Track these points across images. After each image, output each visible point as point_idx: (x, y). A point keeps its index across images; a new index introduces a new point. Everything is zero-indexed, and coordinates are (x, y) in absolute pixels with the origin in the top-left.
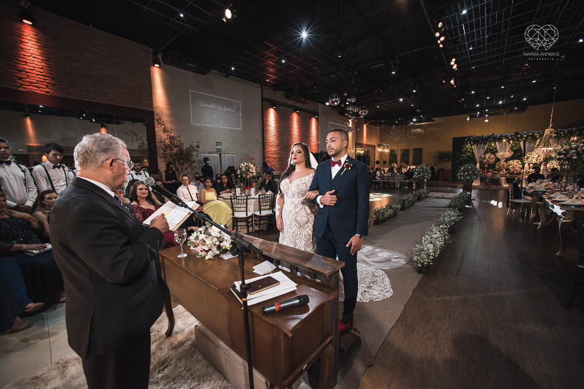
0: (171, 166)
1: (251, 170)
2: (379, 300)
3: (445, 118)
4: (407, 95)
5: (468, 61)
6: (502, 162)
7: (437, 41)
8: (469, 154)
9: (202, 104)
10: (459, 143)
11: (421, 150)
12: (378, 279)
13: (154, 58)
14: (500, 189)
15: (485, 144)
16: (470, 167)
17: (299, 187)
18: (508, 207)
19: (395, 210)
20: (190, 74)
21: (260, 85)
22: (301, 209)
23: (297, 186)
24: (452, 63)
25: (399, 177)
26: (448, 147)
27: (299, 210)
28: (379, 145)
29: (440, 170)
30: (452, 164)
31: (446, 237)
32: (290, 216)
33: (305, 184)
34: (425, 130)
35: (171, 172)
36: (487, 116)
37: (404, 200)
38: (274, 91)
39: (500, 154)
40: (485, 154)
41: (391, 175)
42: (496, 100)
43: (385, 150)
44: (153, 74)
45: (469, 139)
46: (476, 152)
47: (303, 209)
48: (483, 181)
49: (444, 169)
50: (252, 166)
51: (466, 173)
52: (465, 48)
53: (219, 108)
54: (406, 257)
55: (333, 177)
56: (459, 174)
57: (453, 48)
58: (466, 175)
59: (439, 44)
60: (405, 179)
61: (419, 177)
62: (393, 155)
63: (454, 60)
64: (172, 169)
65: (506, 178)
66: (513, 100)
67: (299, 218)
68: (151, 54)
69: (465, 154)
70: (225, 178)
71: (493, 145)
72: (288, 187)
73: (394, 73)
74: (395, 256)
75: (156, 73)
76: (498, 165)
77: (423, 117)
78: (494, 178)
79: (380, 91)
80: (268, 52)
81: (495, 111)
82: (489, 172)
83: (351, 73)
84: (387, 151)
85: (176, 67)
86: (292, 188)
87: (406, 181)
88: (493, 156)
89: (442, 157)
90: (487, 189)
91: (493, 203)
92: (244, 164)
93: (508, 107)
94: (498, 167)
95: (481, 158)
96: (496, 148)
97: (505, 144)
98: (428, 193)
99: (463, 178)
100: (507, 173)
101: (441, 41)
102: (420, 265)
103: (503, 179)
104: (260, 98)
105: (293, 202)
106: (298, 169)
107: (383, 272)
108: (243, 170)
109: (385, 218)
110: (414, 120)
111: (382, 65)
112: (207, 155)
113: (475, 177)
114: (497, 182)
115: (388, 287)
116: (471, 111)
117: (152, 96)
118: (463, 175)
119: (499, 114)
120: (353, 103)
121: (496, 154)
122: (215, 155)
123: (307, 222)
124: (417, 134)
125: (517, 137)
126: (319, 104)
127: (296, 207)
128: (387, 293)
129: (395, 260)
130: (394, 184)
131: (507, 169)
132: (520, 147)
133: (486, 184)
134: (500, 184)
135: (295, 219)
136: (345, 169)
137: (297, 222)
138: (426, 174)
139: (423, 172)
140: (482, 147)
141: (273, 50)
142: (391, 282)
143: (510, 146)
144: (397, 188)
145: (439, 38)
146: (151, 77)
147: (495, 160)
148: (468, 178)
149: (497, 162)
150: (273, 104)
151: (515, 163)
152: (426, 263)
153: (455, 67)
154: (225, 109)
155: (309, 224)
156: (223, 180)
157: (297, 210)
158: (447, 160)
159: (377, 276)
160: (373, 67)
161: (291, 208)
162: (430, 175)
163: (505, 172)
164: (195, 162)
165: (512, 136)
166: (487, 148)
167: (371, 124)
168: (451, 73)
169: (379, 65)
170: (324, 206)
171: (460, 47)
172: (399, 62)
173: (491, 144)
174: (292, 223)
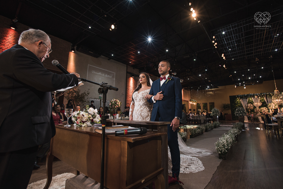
0: (71, 101)
1: (117, 103)
2: (196, 172)
3: (224, 86)
4: (203, 73)
5: (230, 56)
6: (257, 108)
7: (214, 45)
8: (239, 104)
9: (94, 72)
10: (233, 99)
11: (213, 103)
12: (194, 162)
13: (72, 48)
14: (260, 123)
15: (247, 98)
16: (241, 109)
17: (143, 95)
18: (266, 129)
19: (202, 130)
20: (90, 57)
21: (126, 65)
22: (144, 108)
23: (142, 94)
24: (223, 56)
25: (203, 117)
26: (227, 102)
27: (143, 109)
28: (190, 100)
29: (225, 114)
30: (231, 110)
31: (233, 139)
32: (138, 113)
33: (147, 93)
34: (214, 93)
35: (70, 105)
36: (244, 85)
37: (207, 126)
38: (133, 69)
39: (255, 104)
40: (247, 104)
41: (198, 115)
42: (247, 77)
43: (194, 103)
44: (70, 55)
45: (238, 96)
46: (242, 103)
47: (145, 108)
48: (250, 120)
49: (227, 114)
50: (118, 101)
51: (239, 112)
52: (227, 50)
53: (103, 75)
54: (211, 151)
55: (161, 85)
56: (236, 113)
57: (222, 48)
58: (240, 113)
59: (215, 46)
60: (206, 118)
61: (213, 115)
62: (198, 106)
63: (223, 54)
64: (71, 103)
65: (261, 117)
66: (255, 77)
67: (142, 114)
68: (71, 46)
69: (237, 105)
70: (102, 109)
71: (251, 100)
72: (137, 96)
73: (195, 60)
74: (204, 151)
75: (72, 55)
76: (256, 110)
77: (212, 85)
78: (255, 117)
79: (189, 70)
80: (131, 47)
81: (248, 83)
82: (251, 114)
83: (173, 60)
84: (195, 104)
85: (83, 53)
86: (139, 96)
87: (207, 119)
88: (252, 105)
89: (225, 107)
90: (253, 123)
91: (257, 128)
92: (114, 100)
93: (254, 80)
94: (256, 111)
95: (246, 106)
96: (252, 101)
97: (257, 99)
98: (220, 125)
99: (238, 115)
100: (261, 115)
101: (215, 45)
102: (220, 152)
103: (260, 118)
104: (126, 72)
105: (140, 104)
106: (143, 86)
107: (198, 159)
108: (113, 103)
109: (196, 133)
110: (208, 87)
111: (189, 56)
112: (93, 100)
113: (244, 114)
114: (257, 120)
115: (201, 165)
116: (236, 83)
117: (67, 66)
118: (238, 113)
119: (250, 85)
120: (175, 75)
121: (253, 104)
122: (98, 100)
123: (147, 116)
124: (210, 94)
125: (262, 95)
126: (157, 77)
127: (141, 107)
128: (201, 168)
129: (204, 153)
130: (200, 120)
131: (261, 112)
132: (265, 101)
133: (252, 121)
134: (259, 121)
135: (141, 115)
136: (168, 80)
137: (141, 116)
138: (218, 113)
139: (216, 112)
140: (245, 100)
141: (134, 46)
142: (203, 163)
143: (260, 100)
144: (202, 123)
145: (214, 43)
146: (69, 56)
147: (253, 107)
148: (241, 115)
149: (255, 108)
150: (132, 75)
151: (265, 109)
152: (223, 151)
153: (224, 58)
154: (106, 76)
155: (148, 118)
156: (100, 110)
157: (142, 109)
158: (228, 109)
159: (193, 160)
160: (184, 57)
161: (138, 108)
162: (220, 114)
163: (260, 114)
164: (85, 101)
165: (259, 94)
166: (248, 101)
167: (185, 89)
168: (223, 62)
169: (187, 56)
170: (157, 101)
171: (225, 49)
172: (197, 55)
173: (250, 99)
174: (138, 117)
